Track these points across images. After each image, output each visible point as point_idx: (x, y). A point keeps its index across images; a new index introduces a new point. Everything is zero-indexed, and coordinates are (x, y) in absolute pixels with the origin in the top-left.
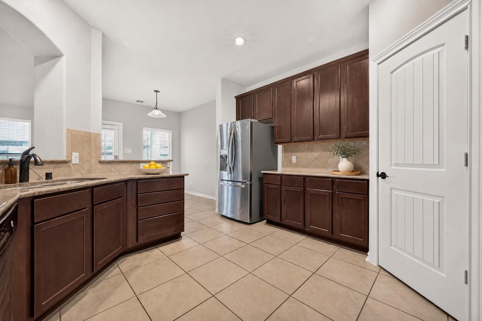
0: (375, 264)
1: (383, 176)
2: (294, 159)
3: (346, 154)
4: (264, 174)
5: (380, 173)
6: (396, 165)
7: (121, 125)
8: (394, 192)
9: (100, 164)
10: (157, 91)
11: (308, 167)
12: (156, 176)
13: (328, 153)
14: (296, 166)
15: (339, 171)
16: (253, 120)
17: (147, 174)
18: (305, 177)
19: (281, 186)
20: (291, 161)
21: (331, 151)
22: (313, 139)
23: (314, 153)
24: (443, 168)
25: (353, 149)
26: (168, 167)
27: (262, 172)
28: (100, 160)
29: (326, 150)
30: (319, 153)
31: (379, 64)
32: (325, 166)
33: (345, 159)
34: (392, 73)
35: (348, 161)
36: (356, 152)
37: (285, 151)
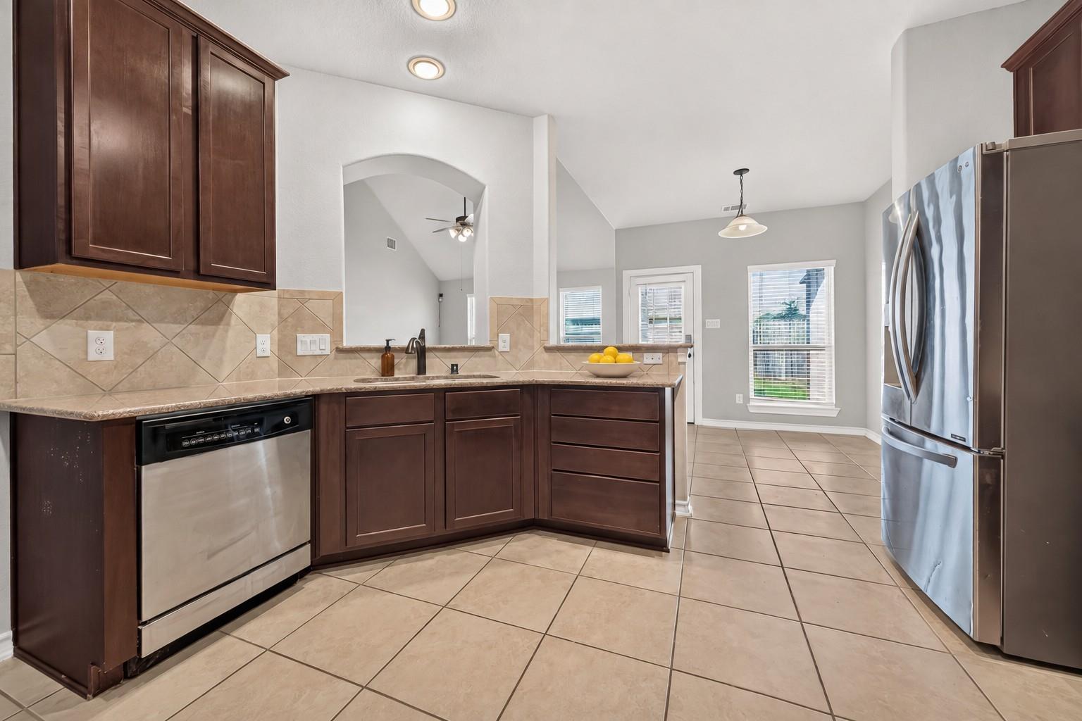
7: (697, 269)
9: (546, 352)
10: (740, 172)
12: (614, 381)
17: (598, 376)
26: (680, 363)
28: (547, 345)
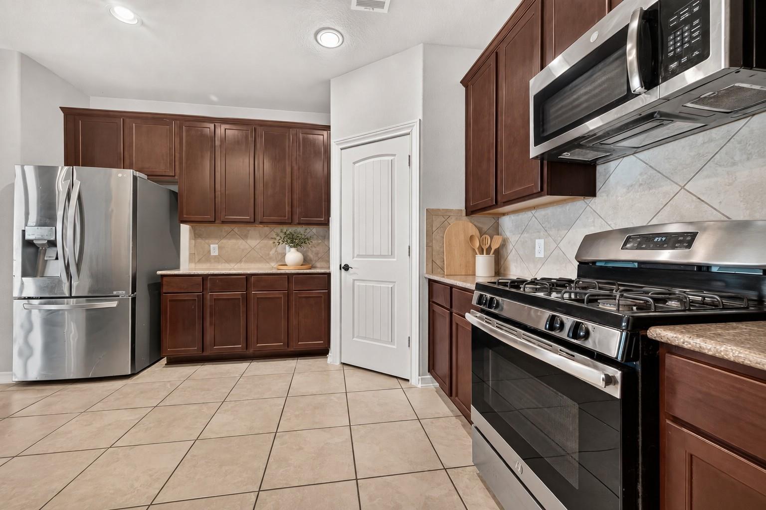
0: (338, 363)
1: (346, 268)
2: (214, 249)
3: (295, 241)
4: (163, 276)
5: (343, 266)
6: (359, 256)
8: (357, 283)
11: (241, 261)
13: (271, 242)
14: (218, 259)
15: (286, 265)
16: (138, 174)
18: (248, 277)
19: (203, 294)
20: (209, 252)
21: (275, 239)
22: (254, 221)
23: (249, 241)
24: (394, 258)
25: (303, 237)
27: (159, 273)
29: (266, 237)
30: (258, 241)
31: (341, 149)
32: (266, 259)
33: (293, 250)
34: (354, 163)
35: (298, 253)
36: (306, 240)
37: (196, 235)
